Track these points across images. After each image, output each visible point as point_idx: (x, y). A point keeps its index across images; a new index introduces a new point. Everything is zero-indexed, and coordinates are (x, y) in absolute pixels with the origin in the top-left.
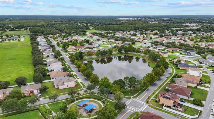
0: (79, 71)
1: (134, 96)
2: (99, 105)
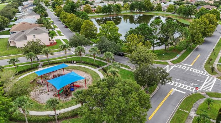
1: (175, 58)
2: (93, 77)
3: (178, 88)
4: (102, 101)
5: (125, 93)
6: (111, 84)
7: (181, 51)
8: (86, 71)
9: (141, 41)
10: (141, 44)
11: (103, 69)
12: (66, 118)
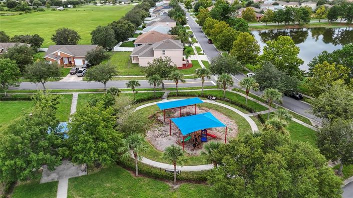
2: (239, 126)
4: (249, 169)
5: (294, 166)
6: (270, 144)
9: (340, 78)
10: (340, 81)
11: (259, 117)
12: (189, 181)
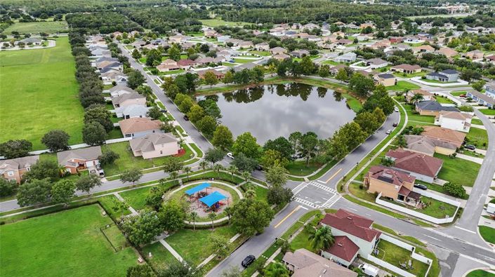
0: (186, 118)
1: (312, 175)
2: (233, 195)
3: (304, 206)
5: (258, 209)
6: (249, 204)
7: (323, 164)
8: (225, 188)
9: (278, 158)
10: (278, 160)
11: (241, 187)
12: (218, 226)
